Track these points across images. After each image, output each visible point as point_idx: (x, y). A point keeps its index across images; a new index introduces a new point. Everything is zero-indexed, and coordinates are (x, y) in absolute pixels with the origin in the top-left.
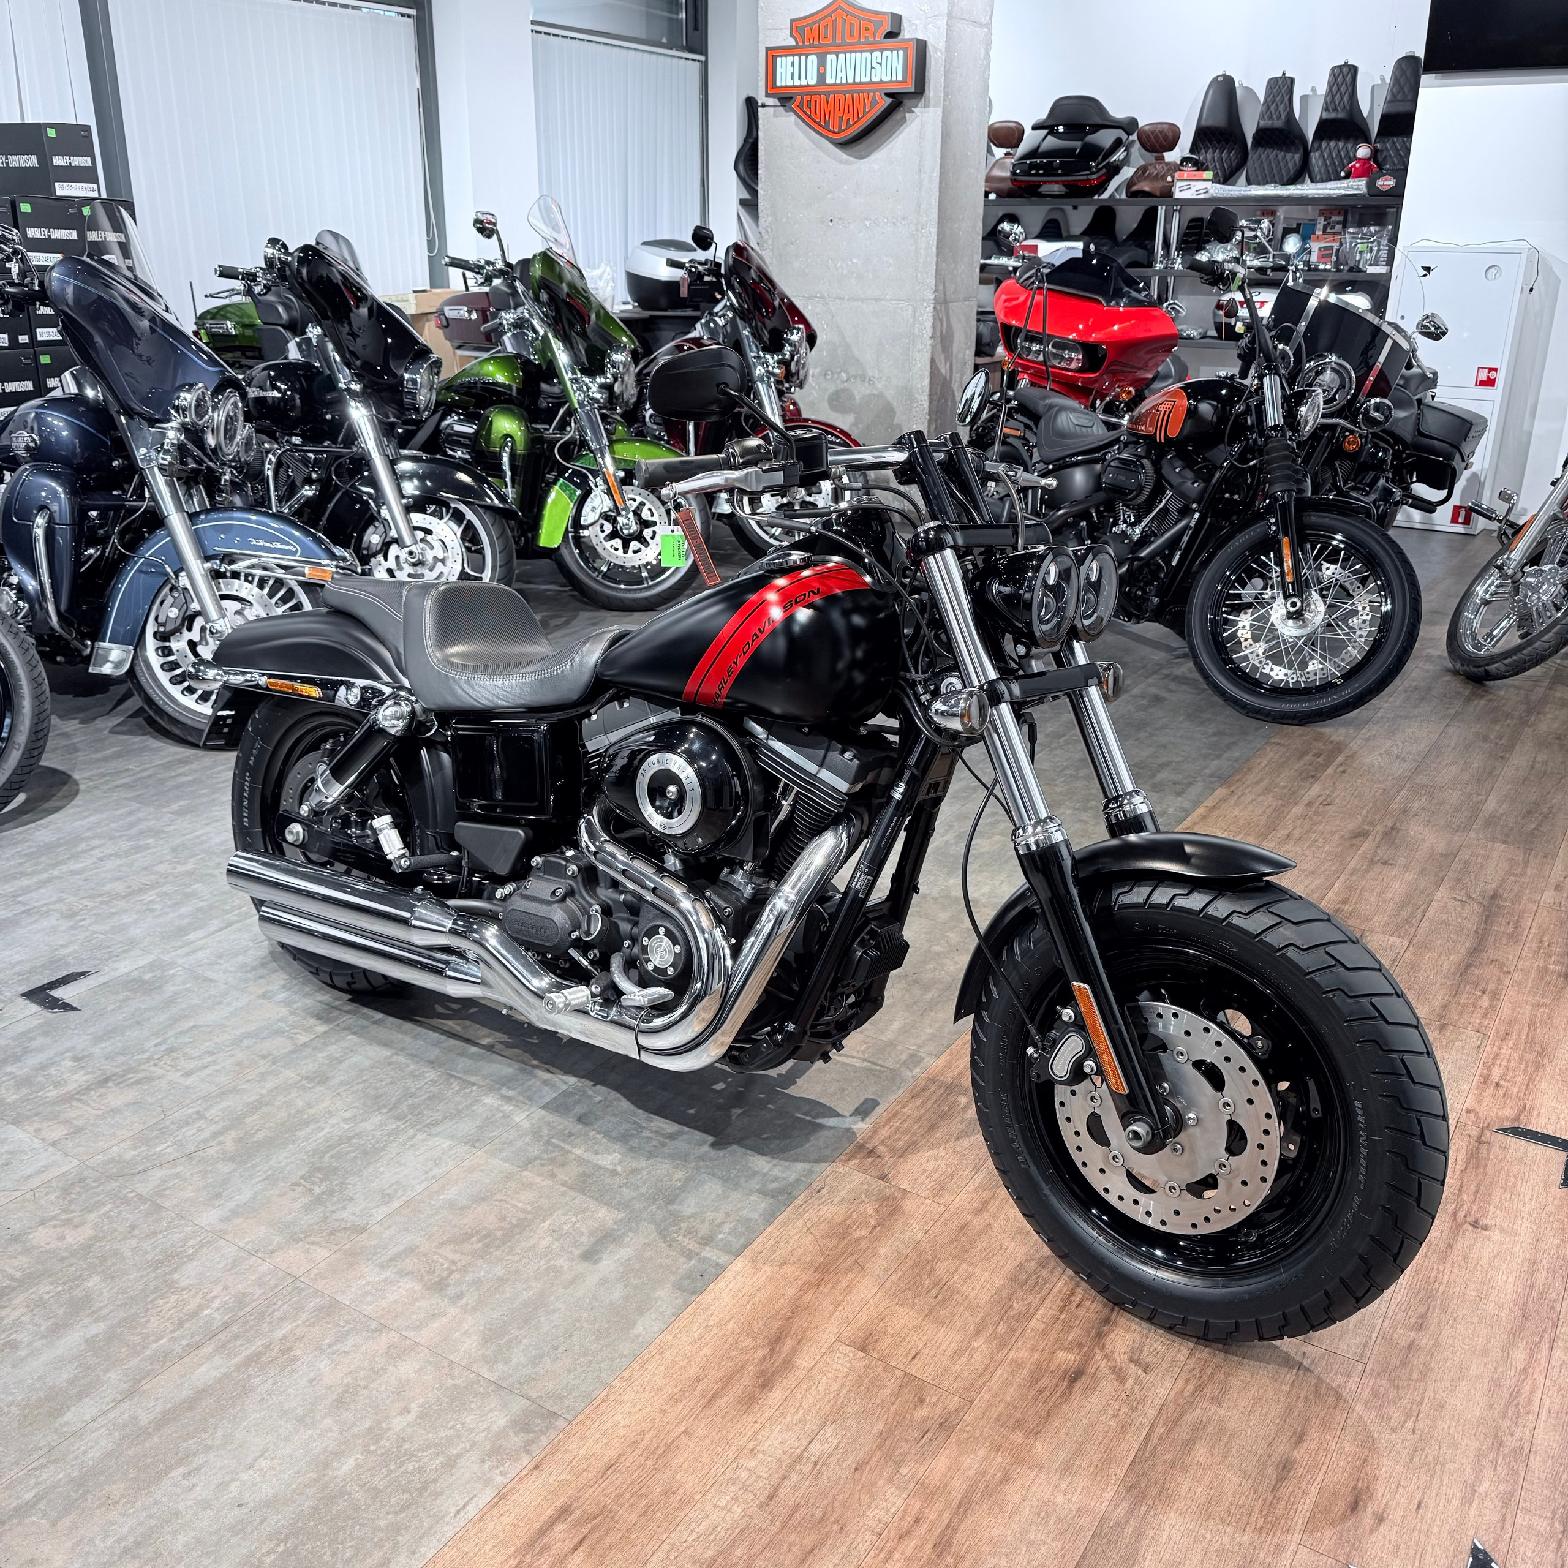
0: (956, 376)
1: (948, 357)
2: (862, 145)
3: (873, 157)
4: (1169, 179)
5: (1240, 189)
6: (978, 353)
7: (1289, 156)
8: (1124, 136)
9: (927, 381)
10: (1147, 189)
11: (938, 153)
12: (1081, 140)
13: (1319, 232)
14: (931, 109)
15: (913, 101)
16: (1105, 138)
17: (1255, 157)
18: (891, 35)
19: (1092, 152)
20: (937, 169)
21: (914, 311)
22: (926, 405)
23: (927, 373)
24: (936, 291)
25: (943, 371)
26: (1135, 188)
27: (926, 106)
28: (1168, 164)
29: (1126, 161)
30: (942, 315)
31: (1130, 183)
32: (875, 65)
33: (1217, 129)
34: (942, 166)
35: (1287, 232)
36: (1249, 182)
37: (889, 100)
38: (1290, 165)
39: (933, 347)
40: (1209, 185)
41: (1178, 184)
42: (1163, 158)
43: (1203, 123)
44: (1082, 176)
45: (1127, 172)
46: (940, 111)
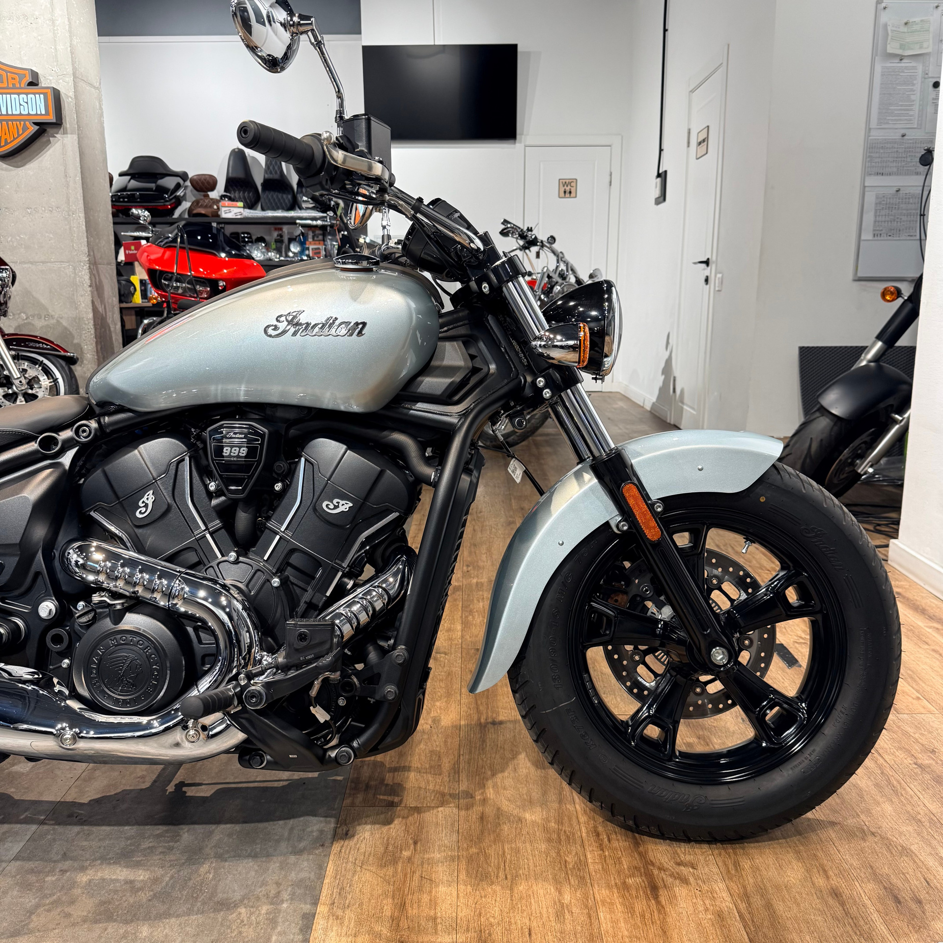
0: (109, 314)
1: (102, 301)
2: (18, 158)
3: (27, 166)
4: (215, 207)
5: (257, 213)
6: (121, 301)
7: (285, 196)
8: (181, 182)
9: (91, 315)
10: (203, 212)
11: (78, 164)
12: (155, 182)
13: (310, 240)
14: (69, 135)
15: (55, 130)
16: (169, 183)
17: (265, 196)
18: (31, 84)
19: (163, 190)
20: (79, 175)
21: (75, 269)
22: (93, 331)
23: (90, 310)
24: (89, 255)
25: (100, 310)
26: (195, 212)
27: (65, 133)
28: (212, 199)
29: (184, 198)
30: (95, 272)
31: (190, 211)
32: (22, 103)
33: (240, 179)
34: (82, 173)
35: (291, 240)
36: (263, 209)
37: (37, 128)
38: (287, 201)
39: (92, 292)
40: (241, 210)
41: (223, 209)
42: (208, 196)
43: (230, 175)
44: (160, 203)
45: (186, 205)
46: (75, 137)
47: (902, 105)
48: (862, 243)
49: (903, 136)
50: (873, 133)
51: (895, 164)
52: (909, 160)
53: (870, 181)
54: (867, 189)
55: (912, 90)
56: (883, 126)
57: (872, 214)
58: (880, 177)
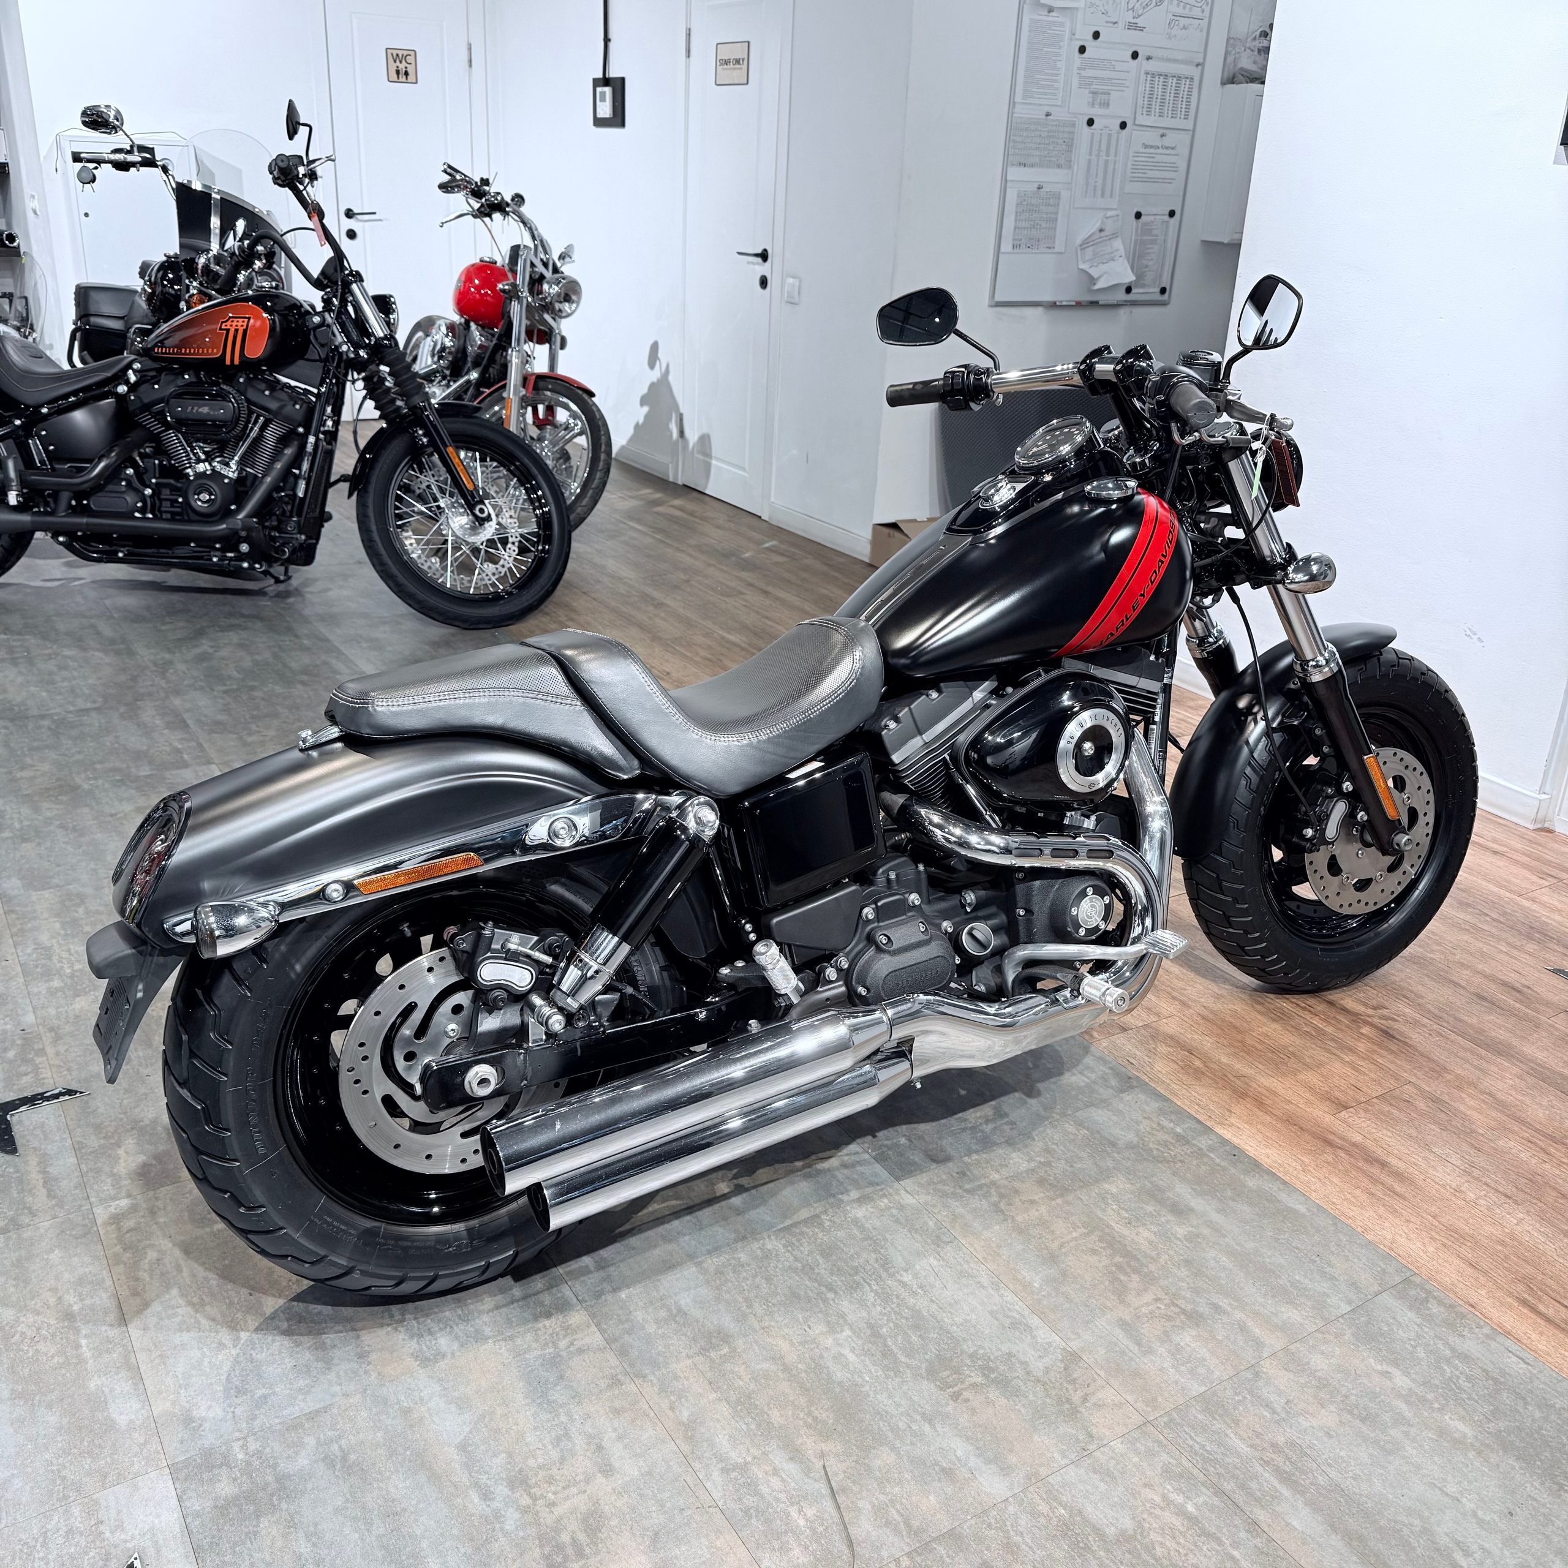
47: (1047, 74)
48: (1001, 257)
49: (1048, 115)
50: (1018, 109)
51: (1037, 153)
52: (1051, 147)
53: (1014, 173)
54: (1009, 184)
55: (1058, 54)
56: (1029, 101)
57: (1013, 217)
58: (1022, 169)
